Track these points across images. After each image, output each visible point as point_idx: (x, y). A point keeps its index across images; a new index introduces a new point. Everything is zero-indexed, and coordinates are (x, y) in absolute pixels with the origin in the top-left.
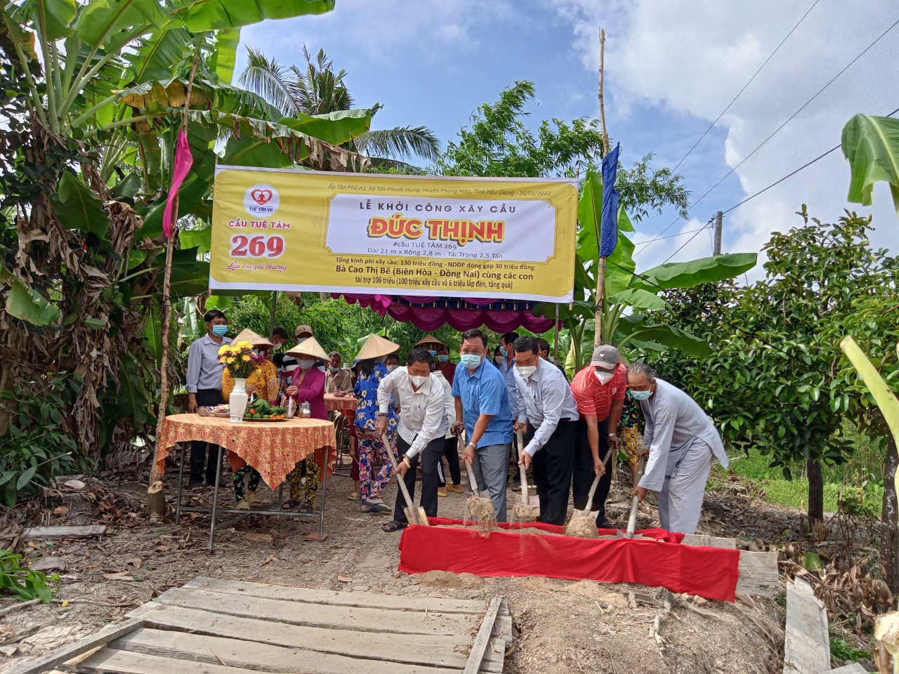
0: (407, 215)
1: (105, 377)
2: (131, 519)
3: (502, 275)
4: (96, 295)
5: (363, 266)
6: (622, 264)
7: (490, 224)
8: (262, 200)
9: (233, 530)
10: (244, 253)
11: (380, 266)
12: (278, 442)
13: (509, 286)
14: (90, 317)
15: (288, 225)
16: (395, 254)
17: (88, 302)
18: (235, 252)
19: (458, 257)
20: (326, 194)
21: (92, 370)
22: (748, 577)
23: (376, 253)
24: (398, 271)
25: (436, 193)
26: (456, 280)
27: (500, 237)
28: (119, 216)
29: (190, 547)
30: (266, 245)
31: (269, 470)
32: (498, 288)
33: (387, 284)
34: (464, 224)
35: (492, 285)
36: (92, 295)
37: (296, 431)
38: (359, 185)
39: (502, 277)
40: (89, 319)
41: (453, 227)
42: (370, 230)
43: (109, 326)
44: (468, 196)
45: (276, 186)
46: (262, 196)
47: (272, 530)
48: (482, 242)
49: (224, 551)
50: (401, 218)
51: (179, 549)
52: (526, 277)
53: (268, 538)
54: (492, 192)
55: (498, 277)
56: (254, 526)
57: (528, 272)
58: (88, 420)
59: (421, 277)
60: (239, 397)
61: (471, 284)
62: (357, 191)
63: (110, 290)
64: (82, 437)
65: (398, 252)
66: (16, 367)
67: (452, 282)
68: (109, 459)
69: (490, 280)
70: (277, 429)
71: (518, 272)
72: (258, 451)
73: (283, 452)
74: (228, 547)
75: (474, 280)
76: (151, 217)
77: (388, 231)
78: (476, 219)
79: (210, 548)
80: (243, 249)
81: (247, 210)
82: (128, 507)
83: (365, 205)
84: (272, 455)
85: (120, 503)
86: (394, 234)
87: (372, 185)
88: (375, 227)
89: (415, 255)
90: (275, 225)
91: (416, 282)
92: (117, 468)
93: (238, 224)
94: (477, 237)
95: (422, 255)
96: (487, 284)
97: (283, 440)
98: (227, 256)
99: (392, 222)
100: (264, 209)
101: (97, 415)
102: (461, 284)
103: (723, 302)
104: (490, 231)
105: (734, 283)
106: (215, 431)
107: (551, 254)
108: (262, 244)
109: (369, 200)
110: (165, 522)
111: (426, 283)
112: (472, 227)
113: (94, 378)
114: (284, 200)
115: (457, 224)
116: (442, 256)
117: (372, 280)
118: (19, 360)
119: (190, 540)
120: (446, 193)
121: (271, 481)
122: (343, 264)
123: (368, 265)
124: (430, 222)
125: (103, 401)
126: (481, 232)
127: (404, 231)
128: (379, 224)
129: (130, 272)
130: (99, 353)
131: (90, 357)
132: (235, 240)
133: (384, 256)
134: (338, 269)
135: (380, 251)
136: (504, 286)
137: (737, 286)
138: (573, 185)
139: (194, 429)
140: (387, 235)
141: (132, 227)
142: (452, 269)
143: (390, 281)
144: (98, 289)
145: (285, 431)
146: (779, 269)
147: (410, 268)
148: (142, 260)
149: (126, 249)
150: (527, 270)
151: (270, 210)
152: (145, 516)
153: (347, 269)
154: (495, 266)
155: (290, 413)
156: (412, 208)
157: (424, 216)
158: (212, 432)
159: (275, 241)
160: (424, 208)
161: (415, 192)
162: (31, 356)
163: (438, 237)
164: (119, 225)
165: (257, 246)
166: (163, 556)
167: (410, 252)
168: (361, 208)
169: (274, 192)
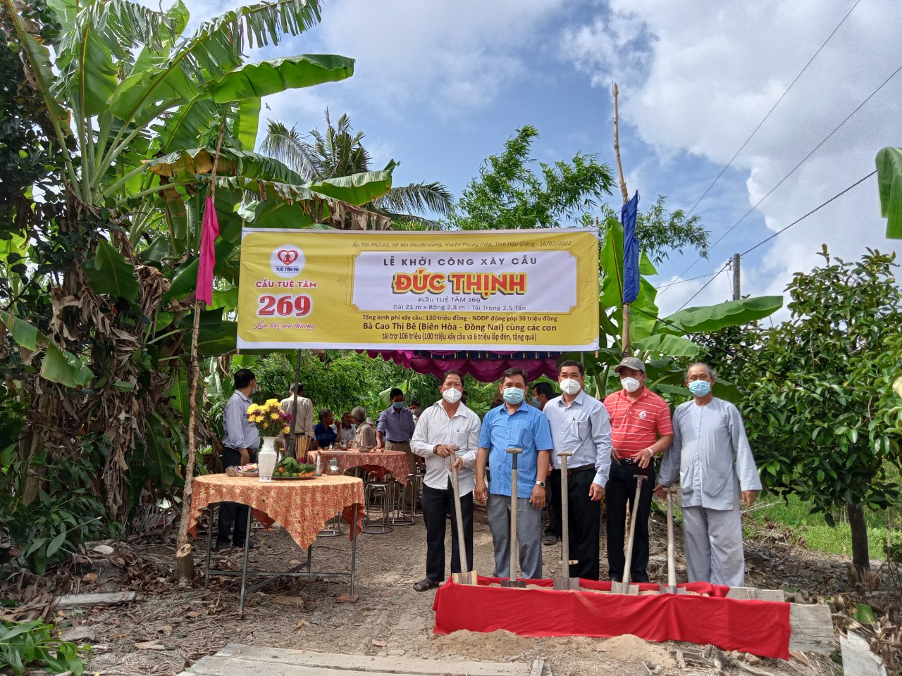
0: (431, 270)
1: (133, 440)
2: (160, 585)
3: (526, 327)
4: (125, 358)
5: (389, 322)
6: (644, 309)
7: (512, 276)
8: (288, 260)
9: (263, 594)
10: (272, 313)
11: (406, 322)
12: (308, 500)
13: (533, 338)
14: (119, 380)
15: (315, 285)
16: (419, 310)
17: (118, 366)
18: (262, 312)
19: (482, 310)
20: (350, 251)
21: (121, 432)
22: (802, 633)
23: (401, 310)
24: (424, 326)
25: (458, 247)
26: (481, 333)
27: (522, 288)
28: (148, 279)
29: (219, 612)
30: (294, 305)
31: (299, 530)
32: (522, 340)
33: (413, 340)
34: (487, 277)
35: (516, 338)
36: (121, 358)
37: (325, 489)
38: (382, 242)
39: (526, 329)
40: (119, 382)
41: (476, 281)
42: (395, 286)
43: (138, 388)
44: (490, 248)
45: (300, 246)
46: (288, 256)
47: (301, 593)
48: (504, 294)
49: (255, 616)
50: (424, 273)
51: (209, 614)
52: (549, 328)
53: (299, 601)
54: (513, 244)
55: (522, 329)
56: (283, 588)
57: (551, 323)
58: (116, 483)
59: (446, 332)
60: (268, 455)
61: (496, 338)
62: (380, 248)
63: (139, 352)
64: (111, 501)
65: (423, 308)
66: (46, 432)
67: (477, 335)
68: (136, 522)
69: (515, 332)
70: (306, 488)
71: (541, 324)
72: (288, 511)
73: (313, 511)
74: (258, 611)
75: (499, 333)
76: (178, 280)
77: (412, 287)
78: (498, 272)
79: (240, 613)
80: (270, 309)
81: (274, 271)
82: (156, 572)
83: (388, 262)
84: (303, 514)
85: (149, 568)
86: (418, 290)
87: (395, 242)
88: (399, 283)
89: (439, 310)
90: (302, 285)
91: (442, 337)
92: (144, 532)
93: (265, 285)
94: (499, 290)
95: (446, 310)
96: (511, 337)
97: (313, 499)
98: (255, 316)
99: (415, 277)
100: (290, 269)
101: (125, 478)
102: (486, 337)
103: (748, 344)
104: (512, 284)
105: (758, 324)
106: (246, 491)
107: (574, 304)
108: (289, 305)
109: (392, 257)
110: (194, 586)
111: (452, 337)
112: (495, 280)
113: (123, 441)
114: (309, 259)
115: (479, 277)
116: (466, 310)
117: (399, 336)
118: (49, 425)
119: (220, 605)
120: (468, 247)
121: (302, 542)
122: (370, 322)
123: (394, 321)
124: (453, 276)
125: (131, 463)
126: (504, 285)
127: (428, 287)
128: (403, 280)
129: (158, 334)
130: (127, 416)
131: (119, 420)
132: (262, 300)
133: (410, 312)
134: (365, 326)
135: (405, 307)
136: (528, 338)
137: (761, 327)
138: (593, 233)
139: (224, 490)
140: (411, 291)
141: (160, 291)
142: (476, 323)
143: (417, 337)
144: (127, 352)
145: (314, 489)
146: (804, 309)
147: (435, 322)
148: (169, 322)
149: (154, 311)
150: (550, 322)
151: (296, 269)
152: (174, 581)
153: (374, 326)
154: (518, 318)
155: (318, 470)
156: (434, 263)
157: (447, 270)
158: (242, 492)
159: (302, 301)
160: (446, 262)
161: (437, 248)
162: (61, 420)
163: (461, 291)
164: (148, 288)
165: (285, 306)
166: (193, 622)
167: (435, 307)
168: (385, 264)
169: (300, 252)
